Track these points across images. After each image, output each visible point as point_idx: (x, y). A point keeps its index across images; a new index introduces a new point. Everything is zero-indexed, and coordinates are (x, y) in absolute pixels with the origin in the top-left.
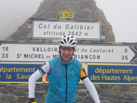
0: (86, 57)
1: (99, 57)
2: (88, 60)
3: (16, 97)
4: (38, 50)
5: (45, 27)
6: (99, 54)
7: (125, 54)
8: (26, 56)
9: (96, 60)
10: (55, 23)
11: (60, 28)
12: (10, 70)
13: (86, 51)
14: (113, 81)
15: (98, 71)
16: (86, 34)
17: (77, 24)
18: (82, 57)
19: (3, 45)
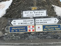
0: (42, 22)
1: (46, 22)
2: (43, 24)
3: (20, 37)
4: (25, 21)
5: (27, 13)
6: (46, 21)
7: (55, 21)
8: (21, 23)
9: (45, 23)
10: (30, 12)
11: (32, 13)
12: (17, 28)
13: (42, 21)
14: (51, 30)
15: (46, 27)
16: (41, 15)
17: (38, 11)
18: (41, 23)
19: (13, 20)
